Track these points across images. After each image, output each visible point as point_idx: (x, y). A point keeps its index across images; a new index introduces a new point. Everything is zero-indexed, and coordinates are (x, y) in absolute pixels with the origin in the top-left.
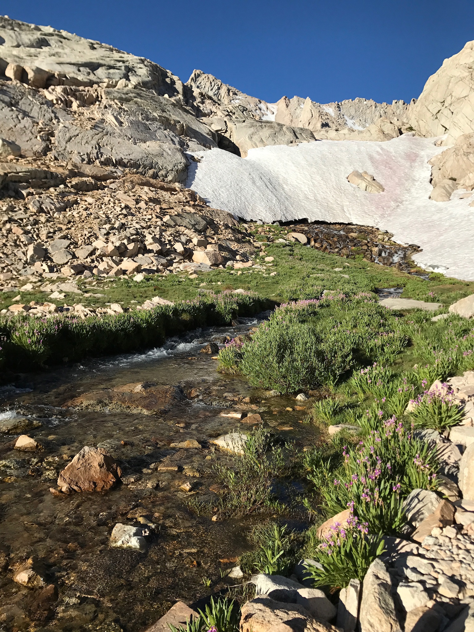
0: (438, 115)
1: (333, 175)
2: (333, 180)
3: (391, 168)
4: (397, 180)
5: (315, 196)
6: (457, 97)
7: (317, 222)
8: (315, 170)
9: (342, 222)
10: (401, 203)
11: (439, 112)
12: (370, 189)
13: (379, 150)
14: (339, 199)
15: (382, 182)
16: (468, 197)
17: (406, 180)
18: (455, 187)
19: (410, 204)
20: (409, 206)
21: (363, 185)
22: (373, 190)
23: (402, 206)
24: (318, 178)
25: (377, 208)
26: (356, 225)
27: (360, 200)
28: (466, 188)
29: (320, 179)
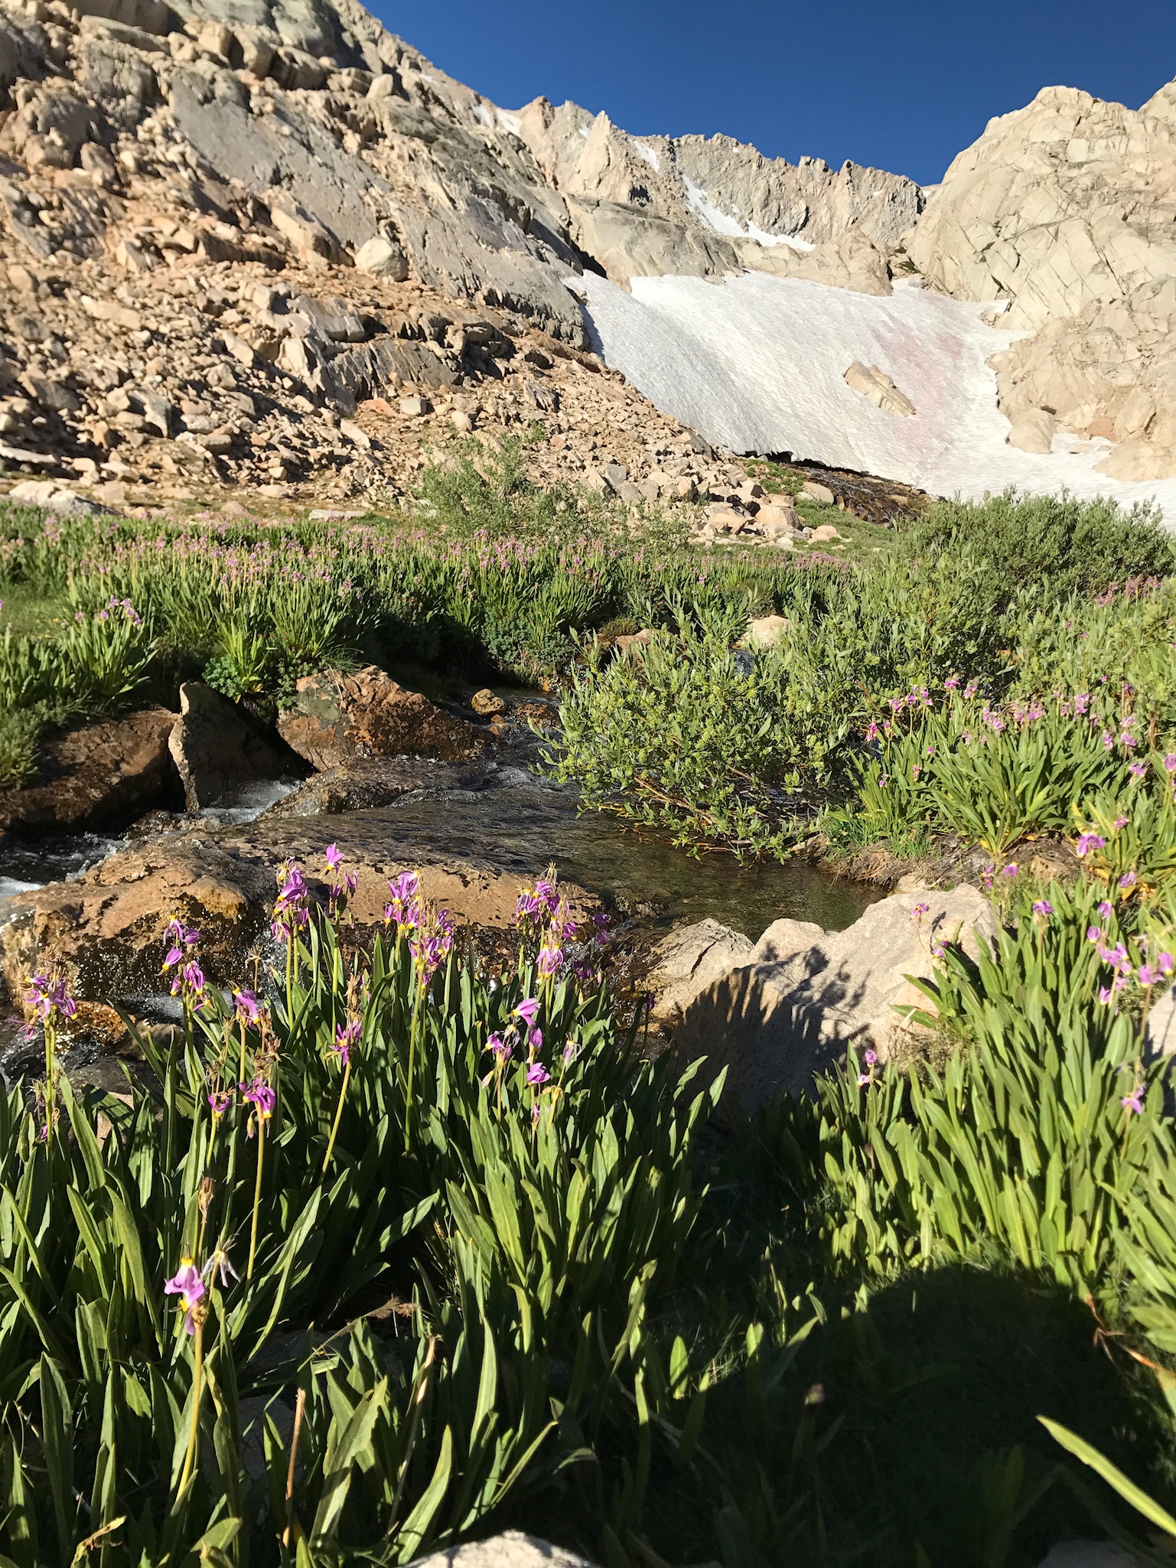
0: (988, 254)
1: (817, 365)
2: (820, 376)
3: (918, 365)
4: (935, 394)
5: (792, 406)
6: (1030, 221)
7: (808, 463)
8: (784, 351)
9: (849, 467)
10: (951, 442)
11: (989, 246)
12: (889, 405)
13: (886, 319)
14: (837, 420)
15: (910, 395)
16: (1086, 452)
17: (954, 397)
18: (1052, 428)
19: (972, 448)
20: (970, 453)
21: (877, 395)
22: (895, 408)
23: (955, 452)
24: (793, 369)
25: (910, 448)
26: (877, 477)
27: (876, 427)
28: (1079, 431)
29: (797, 370)
